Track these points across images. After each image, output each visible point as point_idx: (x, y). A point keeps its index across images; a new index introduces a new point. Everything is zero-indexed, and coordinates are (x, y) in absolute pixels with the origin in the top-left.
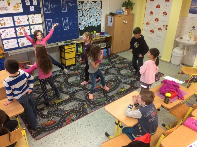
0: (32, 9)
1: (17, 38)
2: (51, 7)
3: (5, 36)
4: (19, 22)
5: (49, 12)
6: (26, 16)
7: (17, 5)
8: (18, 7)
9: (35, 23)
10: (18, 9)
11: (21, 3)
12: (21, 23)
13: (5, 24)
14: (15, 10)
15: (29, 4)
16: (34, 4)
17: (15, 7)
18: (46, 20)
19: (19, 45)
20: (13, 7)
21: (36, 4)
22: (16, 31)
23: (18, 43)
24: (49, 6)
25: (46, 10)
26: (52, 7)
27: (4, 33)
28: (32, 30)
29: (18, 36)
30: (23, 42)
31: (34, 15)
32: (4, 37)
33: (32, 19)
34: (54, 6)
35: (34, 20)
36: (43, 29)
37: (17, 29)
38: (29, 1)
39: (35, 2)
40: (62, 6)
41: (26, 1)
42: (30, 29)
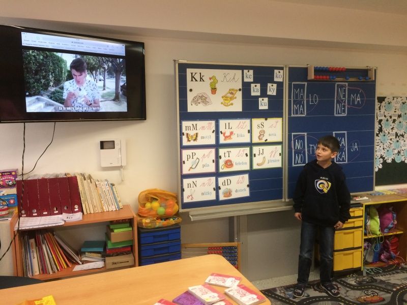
0: (263, 105)
1: (217, 174)
2: (308, 102)
3: (191, 168)
4: (228, 134)
5: (302, 113)
6: (248, 121)
7: (232, 93)
8: (231, 99)
9: (267, 140)
10: (232, 104)
11: (240, 90)
12: (232, 137)
13: (197, 136)
14: (226, 106)
15: (259, 94)
16: (269, 93)
17: (227, 97)
18: (293, 134)
19: (217, 196)
20: (222, 97)
21: (275, 94)
22: (218, 157)
23: (217, 189)
24: (305, 99)
25: (297, 110)
26: (312, 101)
27: (191, 160)
28: (254, 159)
29: (221, 170)
30: (228, 187)
31: (266, 119)
32: (189, 170)
33: (260, 129)
34: (316, 100)
35: (264, 132)
36: (281, 157)
37: (222, 151)
38: (258, 85)
39: (272, 90)
40: (337, 101)
41: (253, 85)
42: (252, 156)
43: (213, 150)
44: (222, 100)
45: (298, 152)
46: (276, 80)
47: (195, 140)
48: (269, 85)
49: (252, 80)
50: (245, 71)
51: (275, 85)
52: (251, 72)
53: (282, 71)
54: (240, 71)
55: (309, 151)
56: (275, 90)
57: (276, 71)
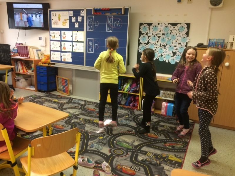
0: (77, 25)
1: (61, 52)
2: (94, 25)
4: (64, 37)
5: (91, 30)
6: (71, 32)
7: (65, 21)
8: (65, 23)
9: (78, 40)
10: (65, 25)
11: (68, 19)
12: (66, 38)
14: (63, 25)
15: (75, 21)
16: (79, 21)
18: (88, 38)
19: (61, 59)
21: (81, 21)
22: (61, 45)
23: (61, 57)
24: (93, 23)
26: (96, 25)
27: (53, 45)
28: (73, 47)
29: (62, 50)
30: (65, 57)
31: (78, 32)
32: (53, 49)
33: (75, 36)
34: (98, 24)
35: (77, 37)
36: (83, 48)
37: (62, 43)
38: (75, 17)
39: (80, 19)
40: (107, 24)
41: (73, 17)
42: (73, 46)
43: (60, 42)
44: (62, 23)
45: (90, 47)
46: (81, 15)
47: (54, 38)
48: (79, 17)
49: (72, 15)
50: (70, 12)
51: (81, 17)
52: (72, 12)
53: (83, 11)
54: (68, 12)
55: (94, 47)
56: (81, 20)
57: (81, 11)
